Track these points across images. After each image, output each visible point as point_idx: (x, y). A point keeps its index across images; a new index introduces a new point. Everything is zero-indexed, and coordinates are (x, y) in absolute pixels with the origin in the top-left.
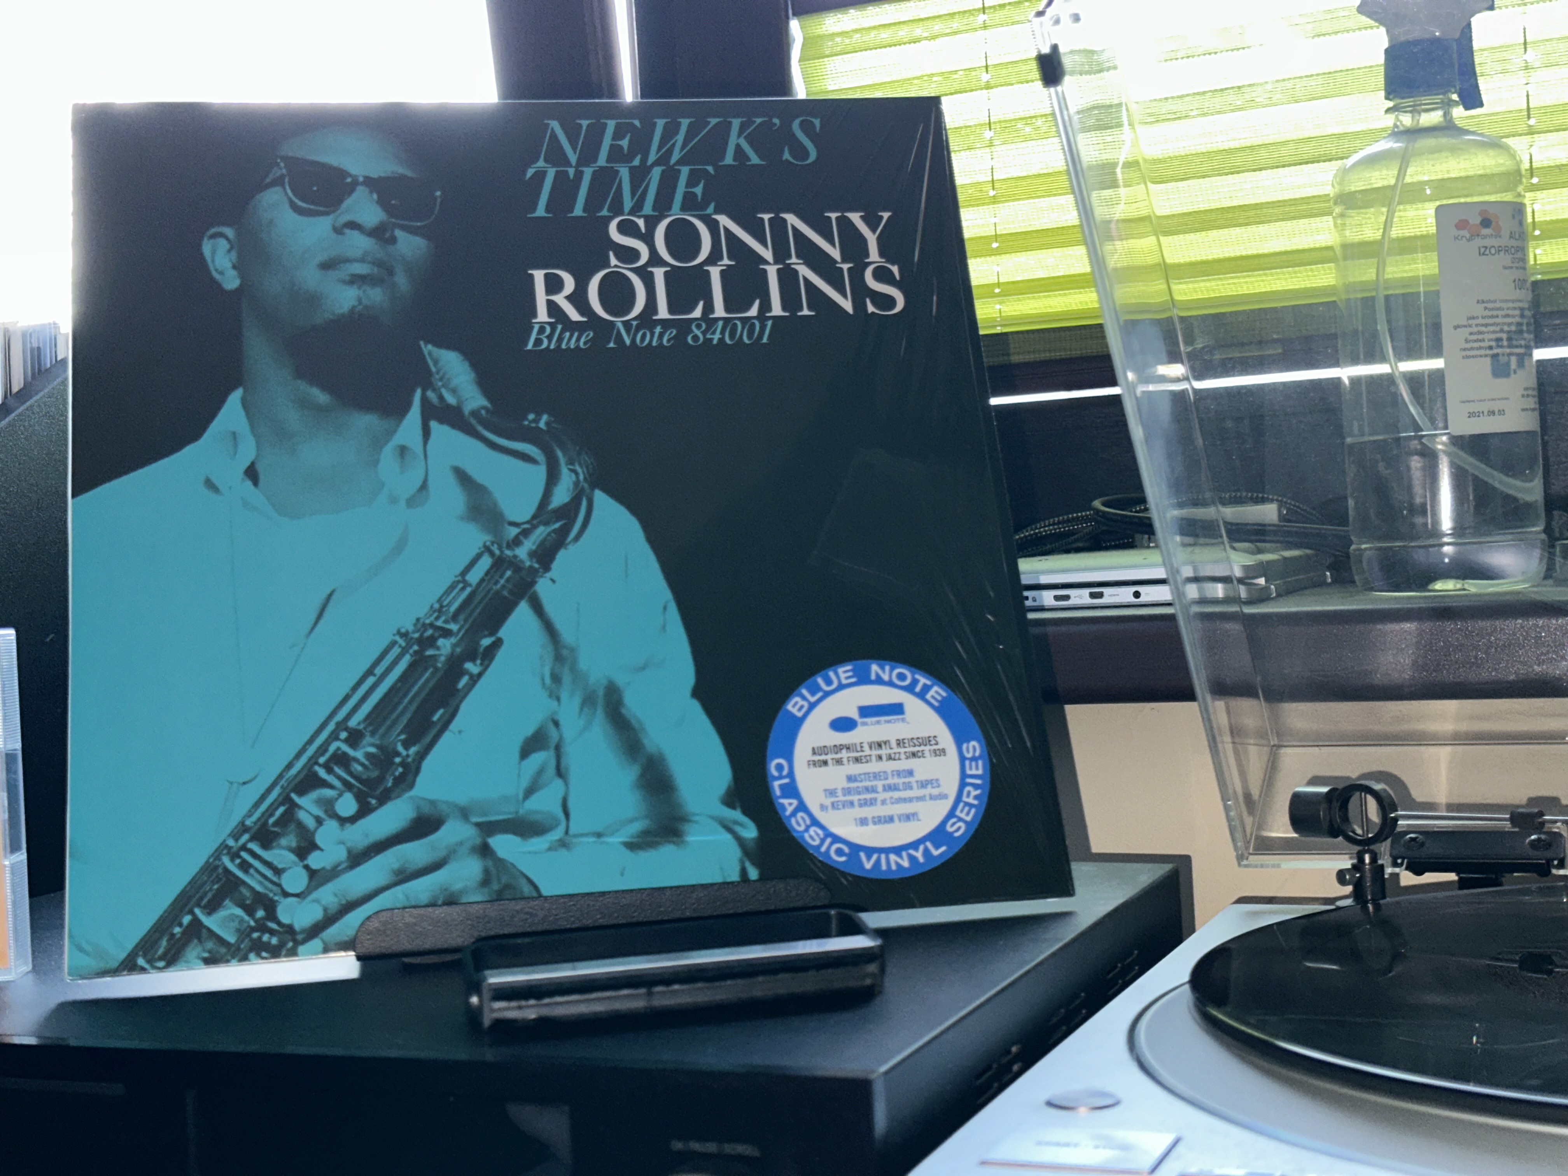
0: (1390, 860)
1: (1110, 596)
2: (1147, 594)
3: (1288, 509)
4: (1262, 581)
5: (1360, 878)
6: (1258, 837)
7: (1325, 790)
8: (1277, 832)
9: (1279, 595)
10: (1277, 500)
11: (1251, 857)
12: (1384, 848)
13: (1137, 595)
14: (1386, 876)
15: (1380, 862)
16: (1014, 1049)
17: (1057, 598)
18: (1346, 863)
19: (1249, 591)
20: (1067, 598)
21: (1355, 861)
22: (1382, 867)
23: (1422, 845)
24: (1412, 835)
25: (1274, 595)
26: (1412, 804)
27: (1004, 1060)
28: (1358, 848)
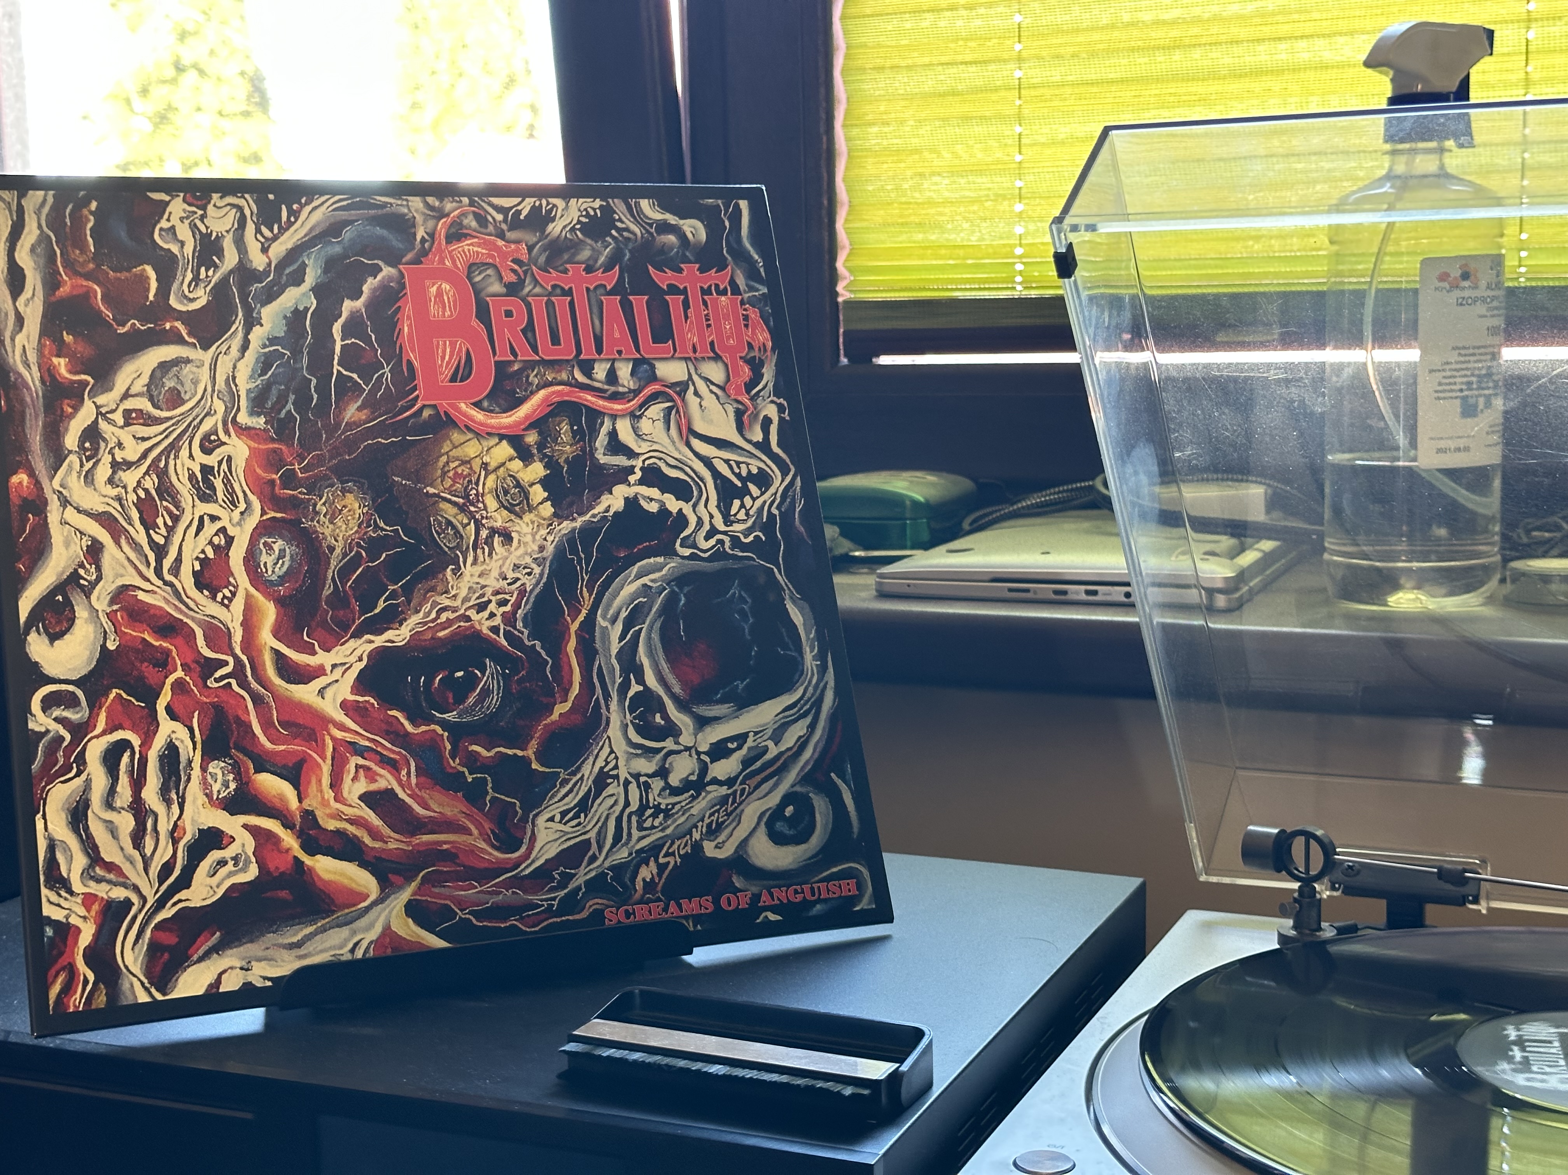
1: (1105, 594)
3: (1274, 495)
5: (1300, 910)
7: (1276, 831)
10: (1265, 482)
11: (1210, 873)
13: (1128, 595)
17: (1056, 593)
20: (1065, 592)
23: (1358, 873)
24: (1351, 864)
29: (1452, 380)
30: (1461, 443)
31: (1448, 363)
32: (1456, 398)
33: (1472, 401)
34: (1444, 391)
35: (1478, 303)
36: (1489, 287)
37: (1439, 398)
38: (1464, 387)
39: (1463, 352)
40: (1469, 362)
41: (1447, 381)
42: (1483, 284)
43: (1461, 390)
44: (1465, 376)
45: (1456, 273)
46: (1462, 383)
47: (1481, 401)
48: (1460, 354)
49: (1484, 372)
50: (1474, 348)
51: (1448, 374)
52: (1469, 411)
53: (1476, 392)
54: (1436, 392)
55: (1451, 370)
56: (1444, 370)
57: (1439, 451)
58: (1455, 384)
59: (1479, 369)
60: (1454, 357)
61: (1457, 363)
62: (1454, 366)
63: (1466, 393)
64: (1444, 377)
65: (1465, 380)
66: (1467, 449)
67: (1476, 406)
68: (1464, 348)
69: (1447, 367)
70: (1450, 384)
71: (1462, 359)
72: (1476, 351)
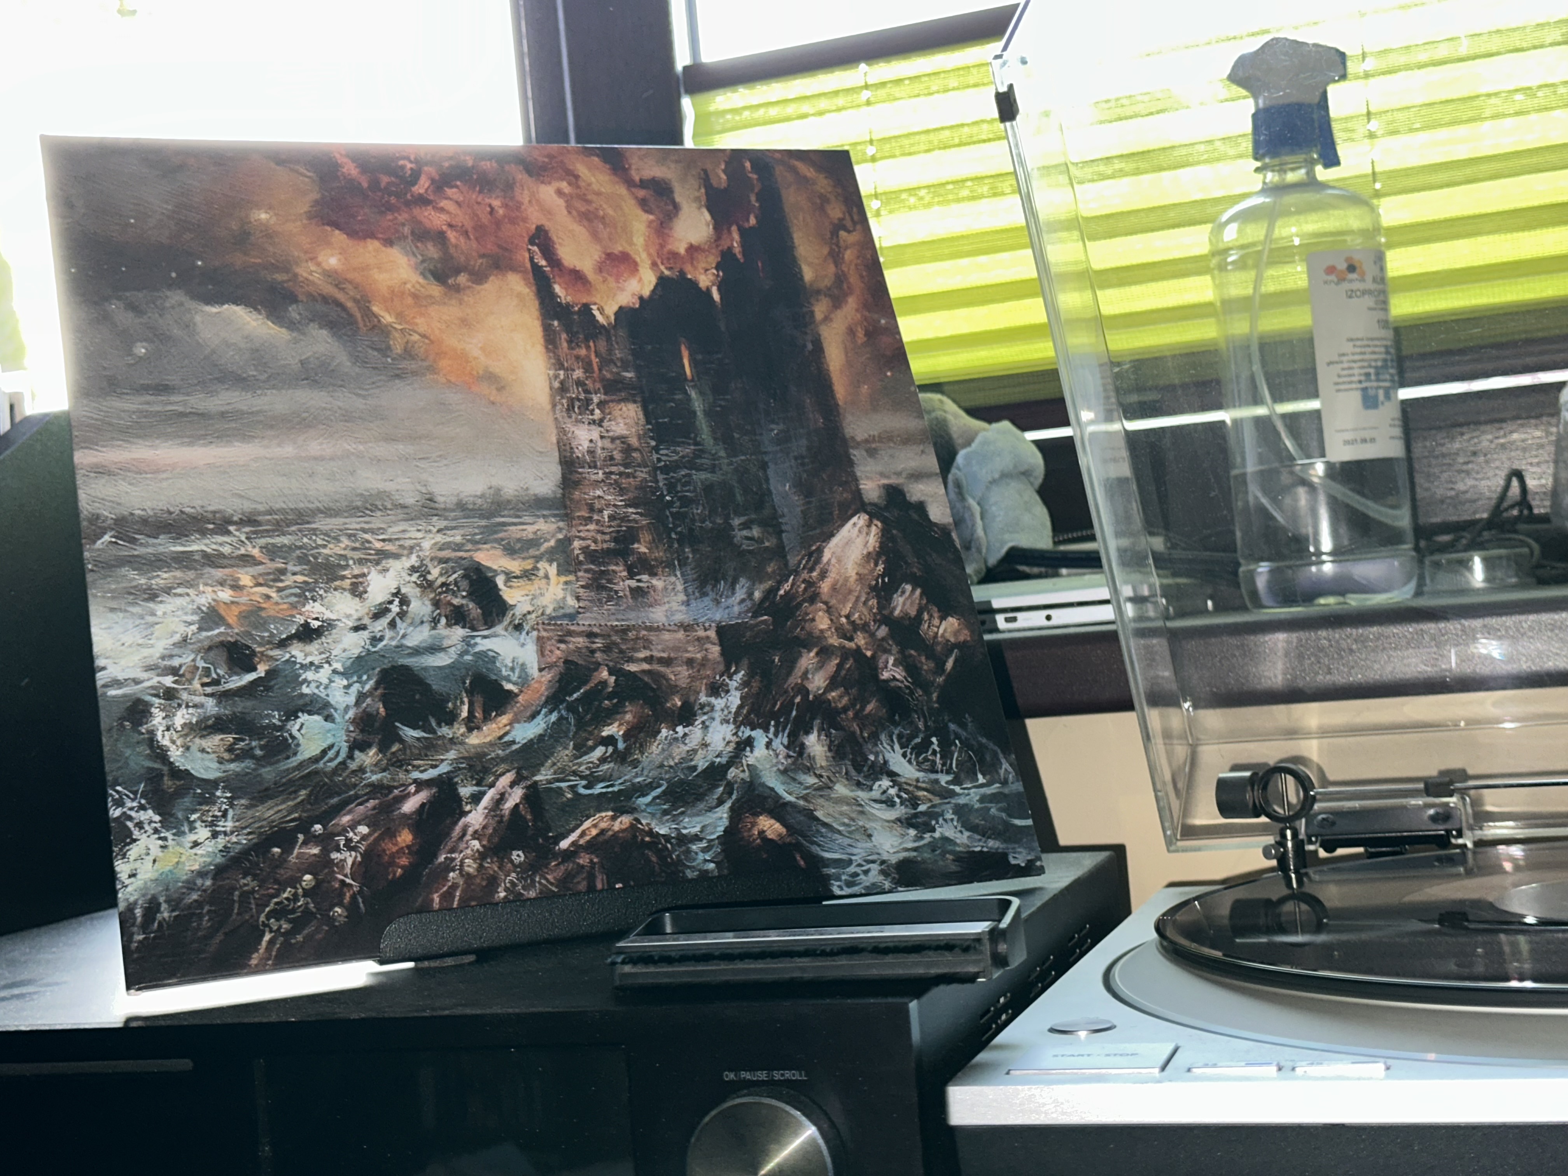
1: (1024, 619)
2: (1058, 617)
4: (1163, 601)
5: (1283, 852)
6: (1184, 825)
7: (1247, 774)
8: (1205, 819)
9: (1176, 615)
11: (1180, 844)
13: (1048, 618)
16: (1002, 1000)
18: (1268, 841)
23: (1333, 823)
24: (1326, 816)
27: (999, 1006)
28: (1281, 826)
29: (1350, 372)
30: (1367, 435)
31: (1343, 355)
32: (1357, 389)
33: (1371, 392)
34: (1344, 383)
35: (1366, 296)
36: (1374, 280)
37: (1338, 391)
38: (1363, 378)
39: (1359, 343)
40: (1364, 353)
41: (1346, 372)
42: (1369, 278)
43: (1360, 382)
44: (1363, 367)
45: (1342, 266)
46: (1360, 375)
47: (1381, 393)
48: (1354, 346)
49: (1379, 364)
50: (1368, 339)
51: (1346, 365)
52: (1370, 402)
53: (1375, 384)
54: (1337, 384)
55: (1349, 361)
56: (1342, 362)
57: (1347, 443)
58: (1353, 375)
59: (1376, 360)
60: (1348, 348)
61: (1353, 354)
62: (1351, 358)
63: (1364, 385)
64: (1343, 369)
65: (1363, 371)
66: (1373, 440)
67: (1376, 397)
68: (1358, 339)
69: (1345, 359)
70: (1350, 375)
71: (1358, 350)
72: (1371, 343)
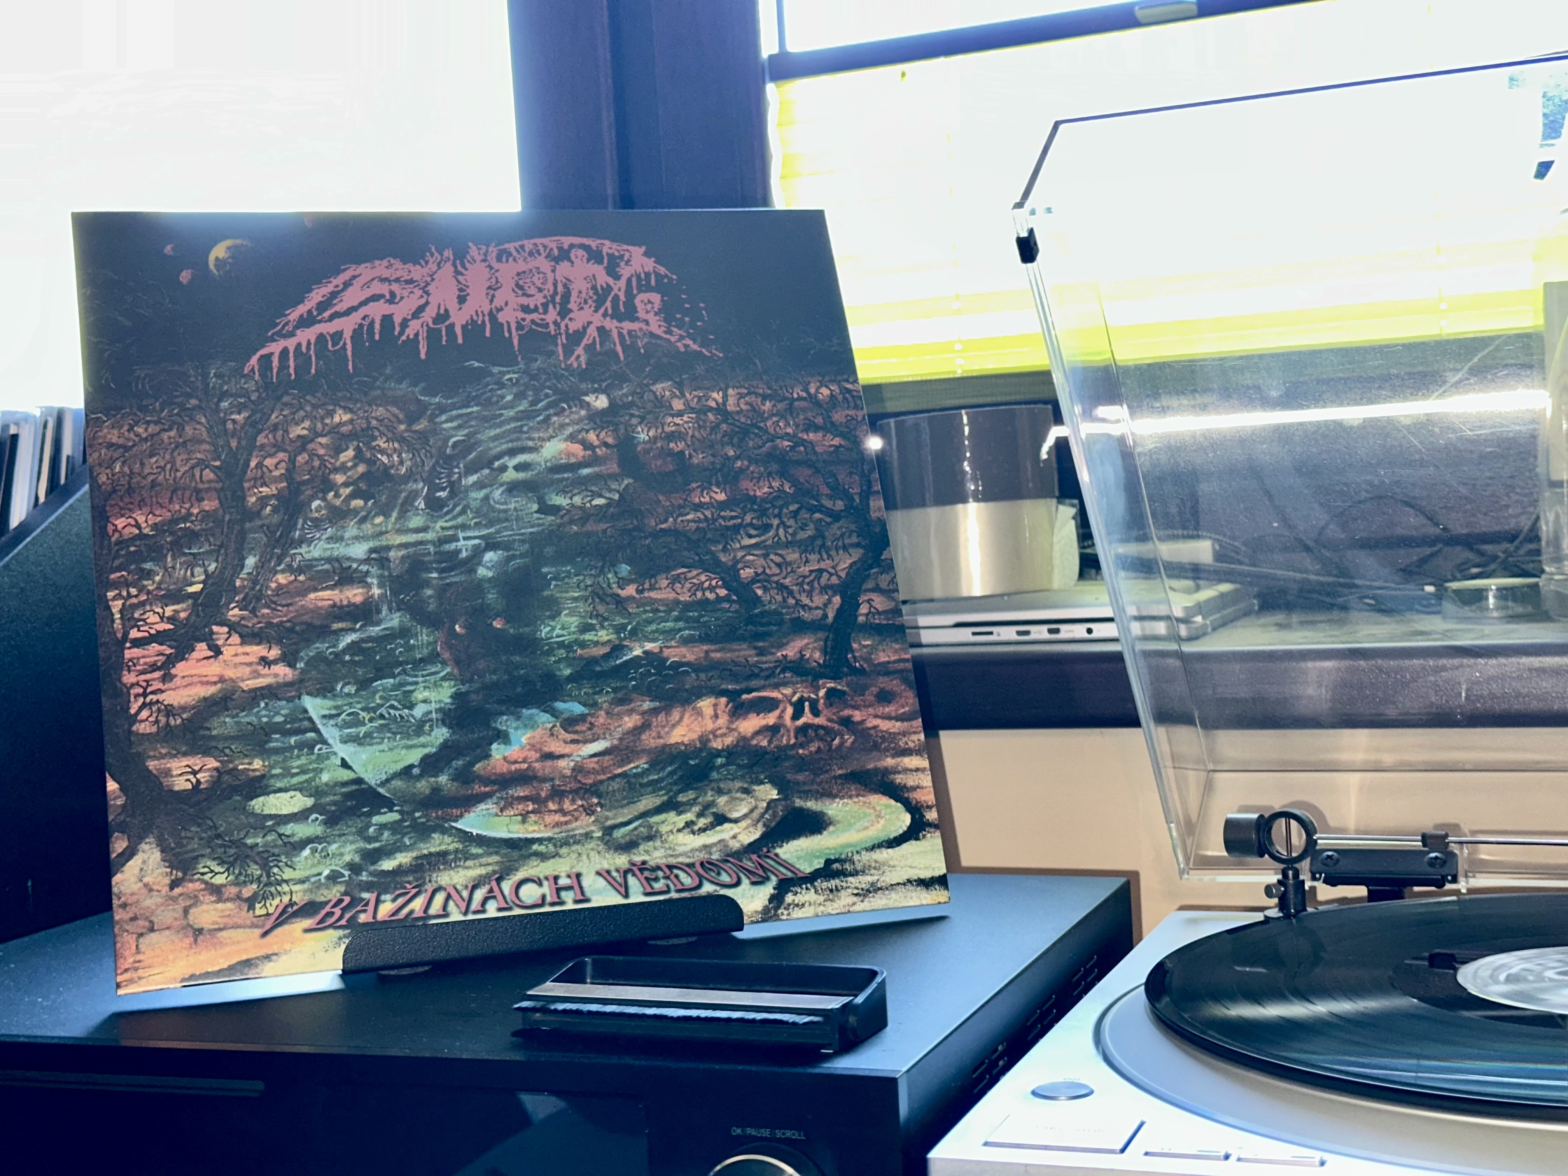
0: (1309, 875)
1: (1067, 632)
2: (1099, 631)
3: (1220, 545)
4: (1199, 619)
5: (1285, 892)
6: (1196, 855)
7: (1255, 816)
8: (1213, 850)
9: (1214, 629)
10: (1210, 538)
11: (1191, 872)
12: (1305, 865)
13: (1090, 631)
14: (1307, 888)
15: (1301, 877)
16: (1000, 1048)
17: (1019, 633)
18: (1273, 878)
19: (1188, 629)
20: (1027, 633)
21: (1280, 877)
22: (1303, 882)
23: (1338, 861)
24: (1330, 853)
25: (1210, 630)
26: (1328, 829)
27: (994, 1057)
28: (1282, 866)
